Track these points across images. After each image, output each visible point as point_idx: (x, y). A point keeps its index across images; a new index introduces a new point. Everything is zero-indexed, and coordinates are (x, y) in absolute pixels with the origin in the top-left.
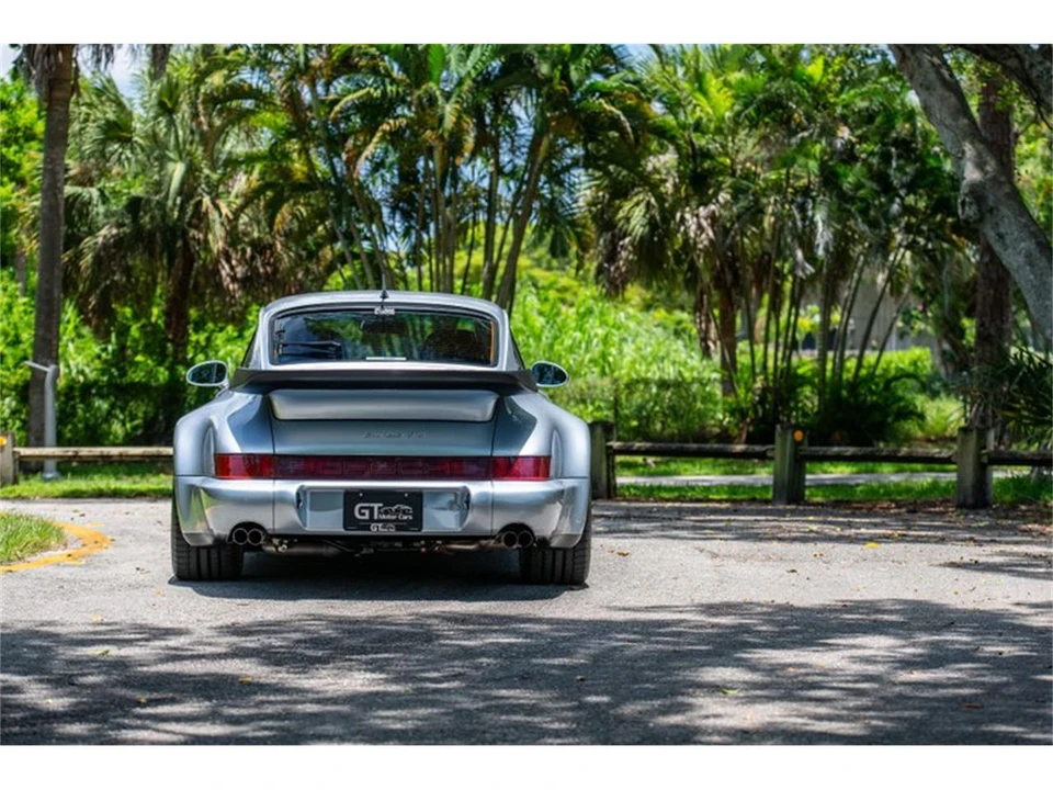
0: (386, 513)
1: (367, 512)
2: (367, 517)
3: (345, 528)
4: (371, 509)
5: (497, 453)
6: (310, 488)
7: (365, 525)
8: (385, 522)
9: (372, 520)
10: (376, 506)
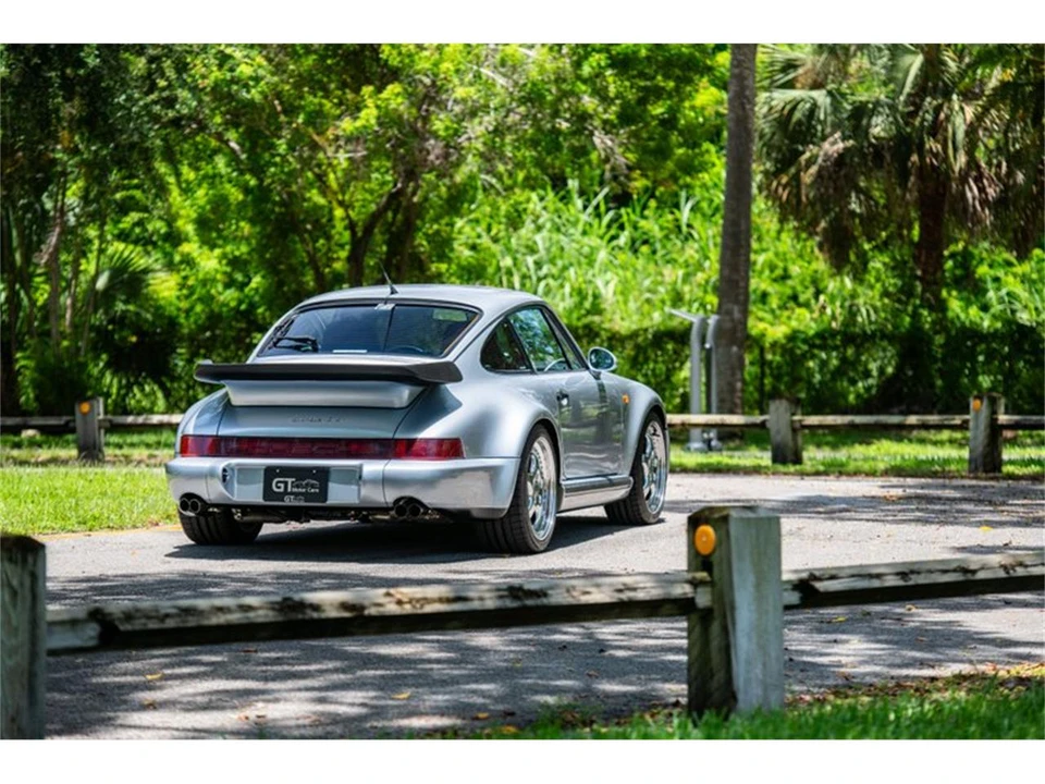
0: (298, 487)
1: (282, 485)
2: (282, 490)
3: (265, 498)
4: (286, 483)
5: (398, 436)
6: (238, 465)
7: (280, 496)
8: (296, 494)
9: (286, 493)
10: (290, 480)
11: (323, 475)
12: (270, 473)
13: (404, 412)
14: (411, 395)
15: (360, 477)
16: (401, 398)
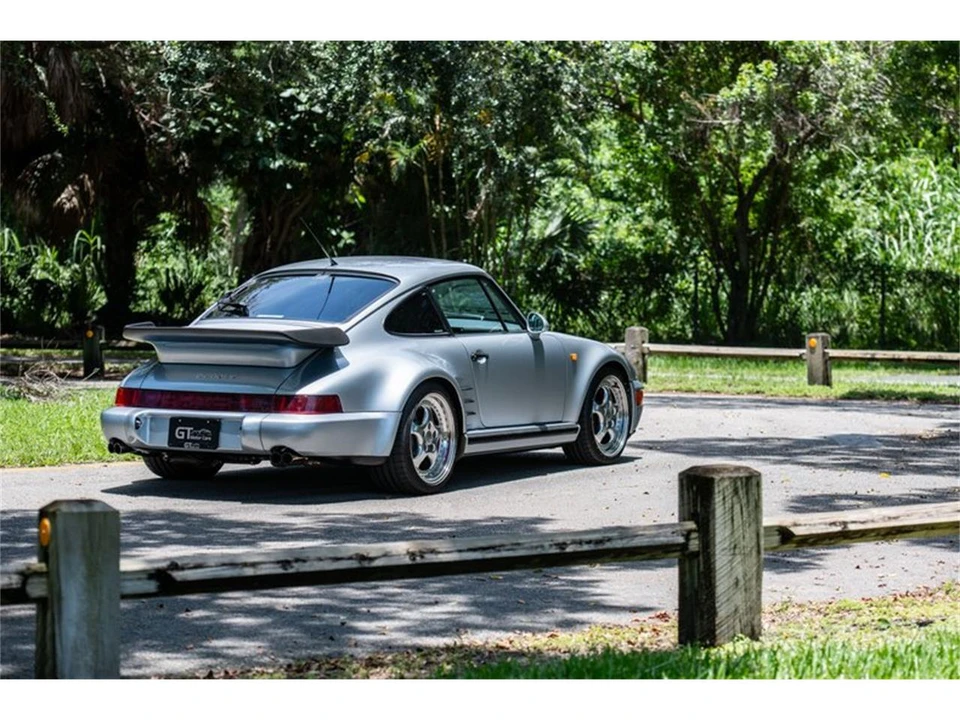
0: (195, 435)
1: (183, 433)
2: (182, 437)
3: (169, 443)
4: (186, 431)
5: (280, 392)
6: (150, 414)
7: (181, 443)
8: (194, 441)
9: (186, 440)
10: (189, 429)
11: (216, 425)
12: (175, 422)
13: (290, 371)
14: (298, 357)
15: (241, 428)
16: (289, 358)
